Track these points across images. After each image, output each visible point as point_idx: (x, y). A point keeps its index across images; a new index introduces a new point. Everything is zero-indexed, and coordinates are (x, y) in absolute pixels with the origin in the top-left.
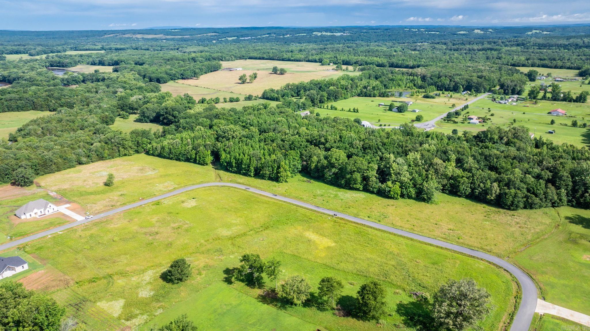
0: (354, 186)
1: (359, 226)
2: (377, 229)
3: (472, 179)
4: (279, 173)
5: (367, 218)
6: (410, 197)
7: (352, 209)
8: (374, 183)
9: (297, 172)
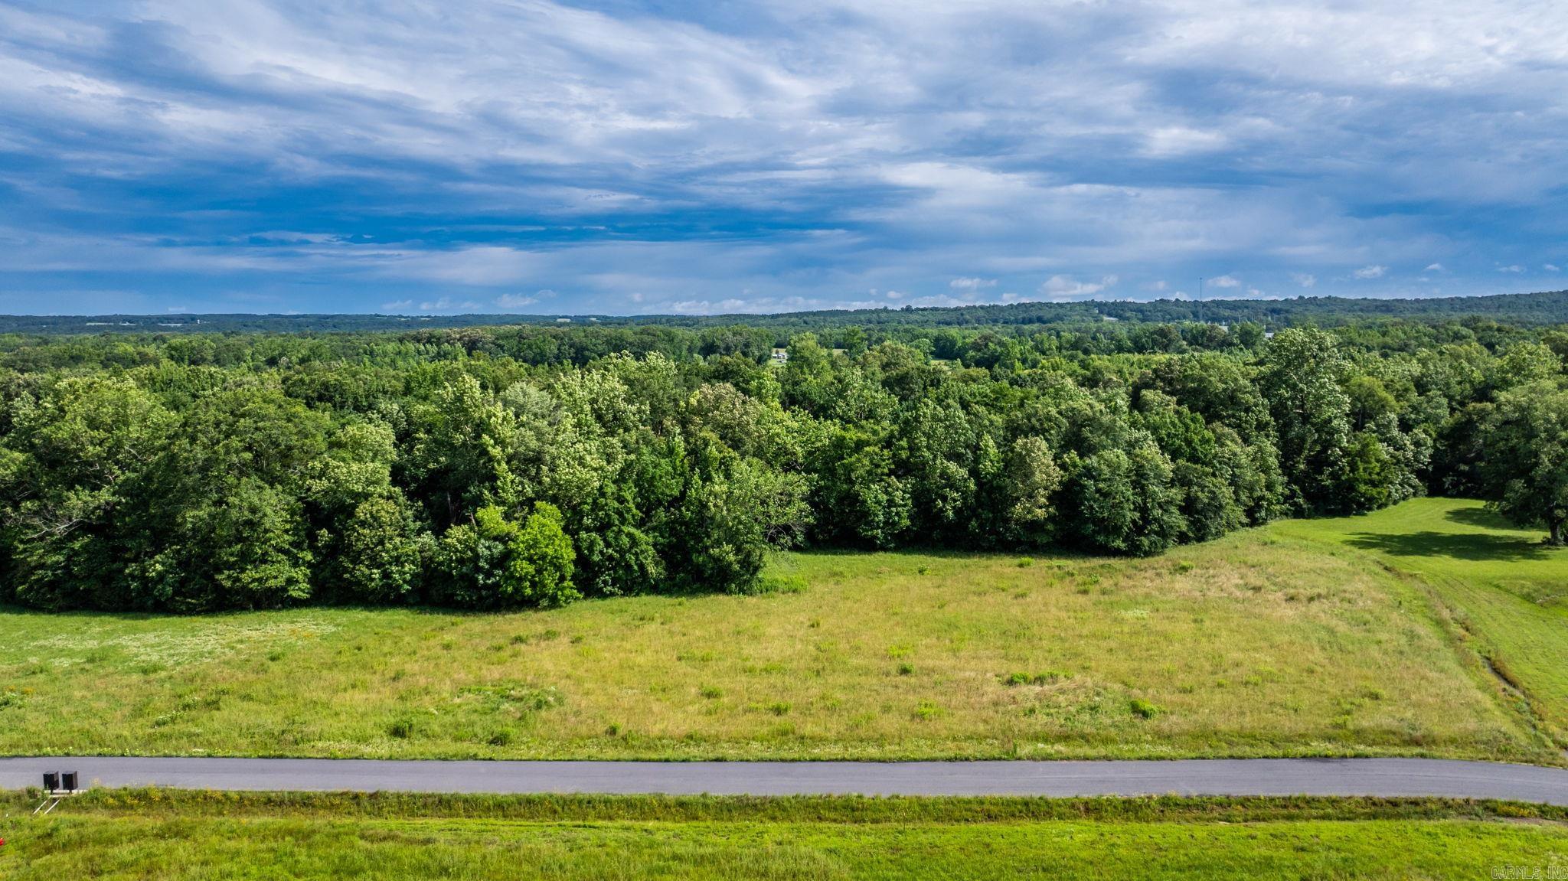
0: (249, 575)
1: (320, 821)
2: (501, 808)
3: (904, 443)
5: (385, 746)
6: (634, 583)
7: (234, 712)
8: (389, 531)
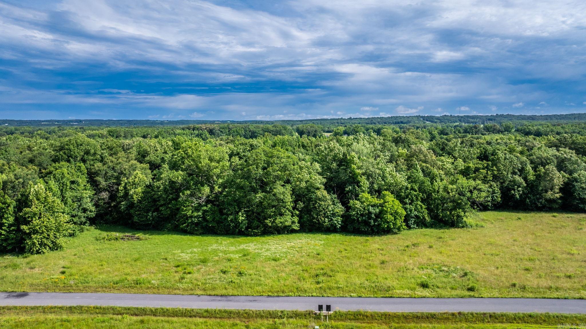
4: (27, 223)
9: (83, 220)
